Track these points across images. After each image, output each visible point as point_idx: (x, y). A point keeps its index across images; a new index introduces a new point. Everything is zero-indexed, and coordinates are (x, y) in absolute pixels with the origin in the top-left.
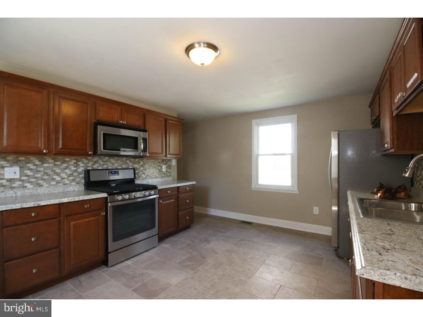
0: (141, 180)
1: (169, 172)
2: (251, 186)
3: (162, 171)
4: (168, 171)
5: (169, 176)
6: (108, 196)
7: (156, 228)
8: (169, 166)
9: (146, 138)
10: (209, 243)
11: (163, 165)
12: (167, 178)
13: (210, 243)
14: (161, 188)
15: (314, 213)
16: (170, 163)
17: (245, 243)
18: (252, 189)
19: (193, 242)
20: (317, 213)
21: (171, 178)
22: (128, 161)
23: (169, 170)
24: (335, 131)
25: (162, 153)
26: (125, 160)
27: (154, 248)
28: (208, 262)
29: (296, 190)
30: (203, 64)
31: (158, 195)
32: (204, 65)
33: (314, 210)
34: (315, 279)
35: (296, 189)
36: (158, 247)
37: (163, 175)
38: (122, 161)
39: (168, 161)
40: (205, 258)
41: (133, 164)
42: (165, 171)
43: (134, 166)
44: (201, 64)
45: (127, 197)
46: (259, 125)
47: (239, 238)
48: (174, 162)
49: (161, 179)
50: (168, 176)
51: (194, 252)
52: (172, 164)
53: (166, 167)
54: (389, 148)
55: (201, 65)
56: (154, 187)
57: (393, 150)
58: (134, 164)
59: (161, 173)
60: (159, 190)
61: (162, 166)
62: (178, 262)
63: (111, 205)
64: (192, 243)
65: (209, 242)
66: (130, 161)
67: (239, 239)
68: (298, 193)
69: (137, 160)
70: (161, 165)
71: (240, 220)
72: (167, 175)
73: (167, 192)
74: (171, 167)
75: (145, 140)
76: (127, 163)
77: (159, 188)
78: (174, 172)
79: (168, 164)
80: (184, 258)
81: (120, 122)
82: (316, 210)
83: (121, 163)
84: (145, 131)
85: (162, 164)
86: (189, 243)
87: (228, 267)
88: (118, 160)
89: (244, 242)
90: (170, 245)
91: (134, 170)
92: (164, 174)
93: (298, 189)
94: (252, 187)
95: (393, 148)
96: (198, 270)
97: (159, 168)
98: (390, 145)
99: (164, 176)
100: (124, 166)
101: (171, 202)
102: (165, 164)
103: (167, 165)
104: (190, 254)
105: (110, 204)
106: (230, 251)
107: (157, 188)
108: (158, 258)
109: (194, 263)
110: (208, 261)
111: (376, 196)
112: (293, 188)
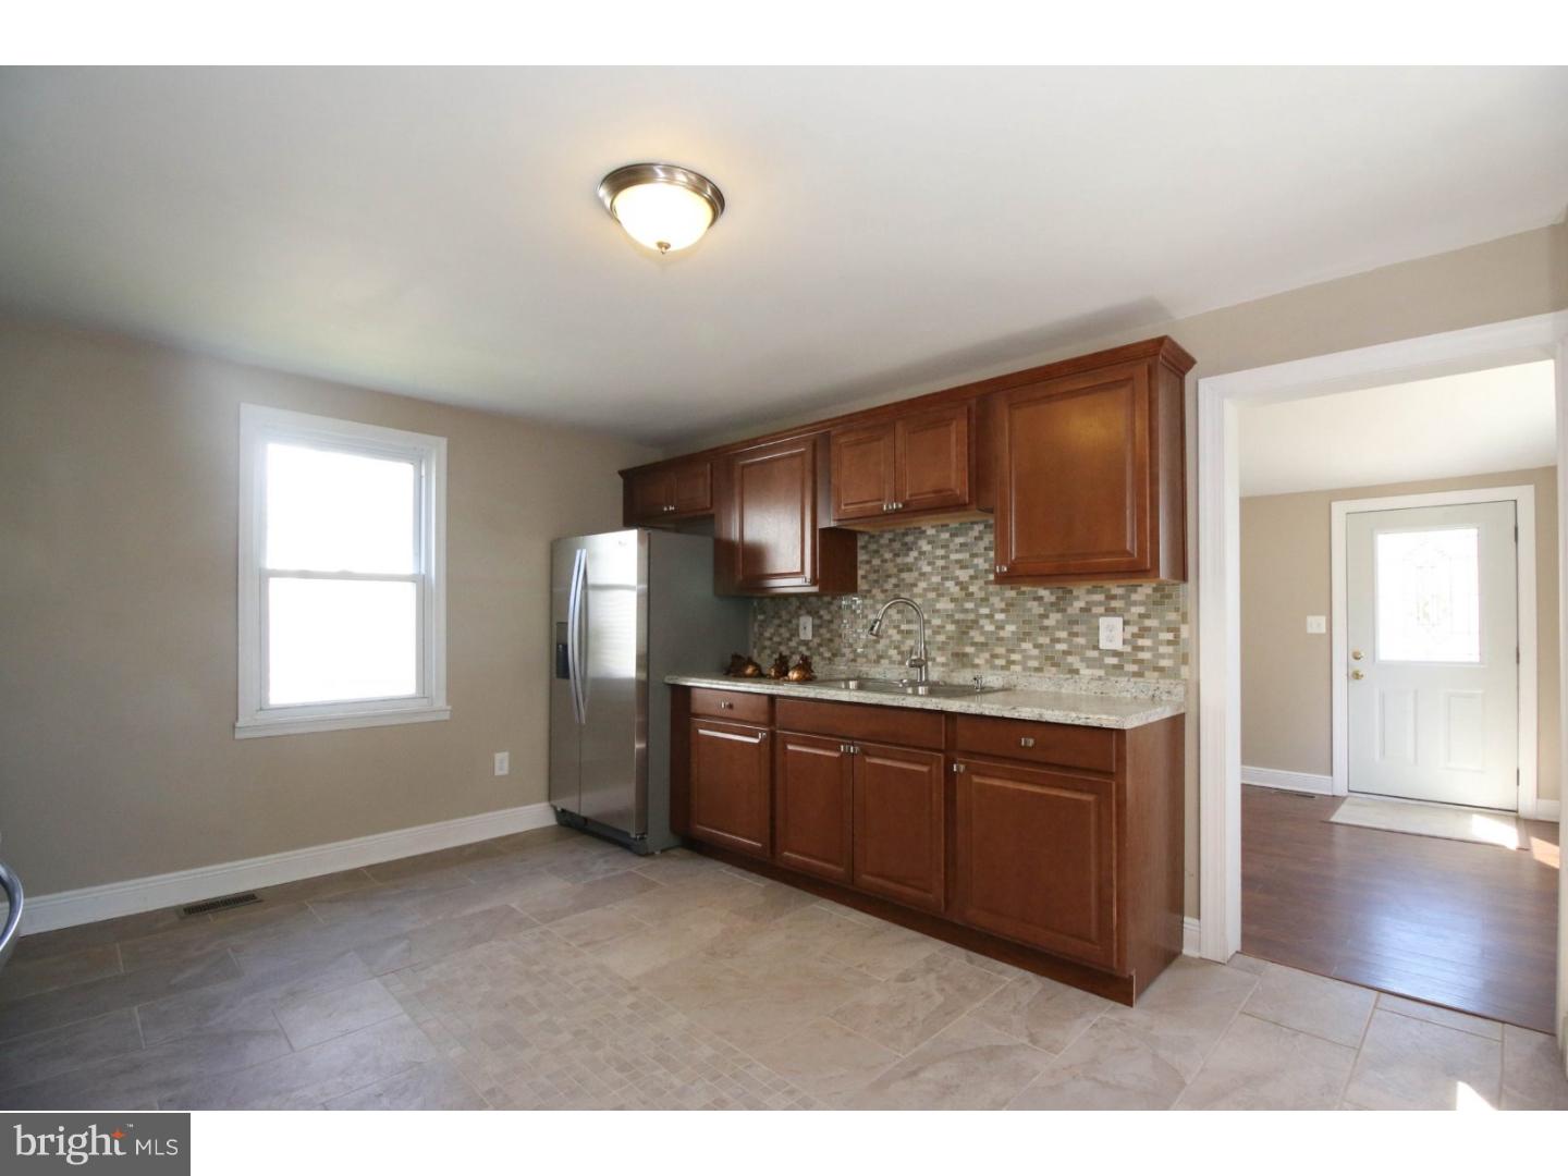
2: (236, 720)
15: (498, 773)
18: (240, 736)
29: (440, 709)
30: (667, 247)
32: (670, 249)
33: (497, 764)
35: (441, 703)
44: (660, 245)
54: (806, 584)
55: (657, 248)
57: (816, 589)
68: (446, 716)
94: (238, 725)
95: (815, 584)
98: (810, 580)
112: (425, 700)
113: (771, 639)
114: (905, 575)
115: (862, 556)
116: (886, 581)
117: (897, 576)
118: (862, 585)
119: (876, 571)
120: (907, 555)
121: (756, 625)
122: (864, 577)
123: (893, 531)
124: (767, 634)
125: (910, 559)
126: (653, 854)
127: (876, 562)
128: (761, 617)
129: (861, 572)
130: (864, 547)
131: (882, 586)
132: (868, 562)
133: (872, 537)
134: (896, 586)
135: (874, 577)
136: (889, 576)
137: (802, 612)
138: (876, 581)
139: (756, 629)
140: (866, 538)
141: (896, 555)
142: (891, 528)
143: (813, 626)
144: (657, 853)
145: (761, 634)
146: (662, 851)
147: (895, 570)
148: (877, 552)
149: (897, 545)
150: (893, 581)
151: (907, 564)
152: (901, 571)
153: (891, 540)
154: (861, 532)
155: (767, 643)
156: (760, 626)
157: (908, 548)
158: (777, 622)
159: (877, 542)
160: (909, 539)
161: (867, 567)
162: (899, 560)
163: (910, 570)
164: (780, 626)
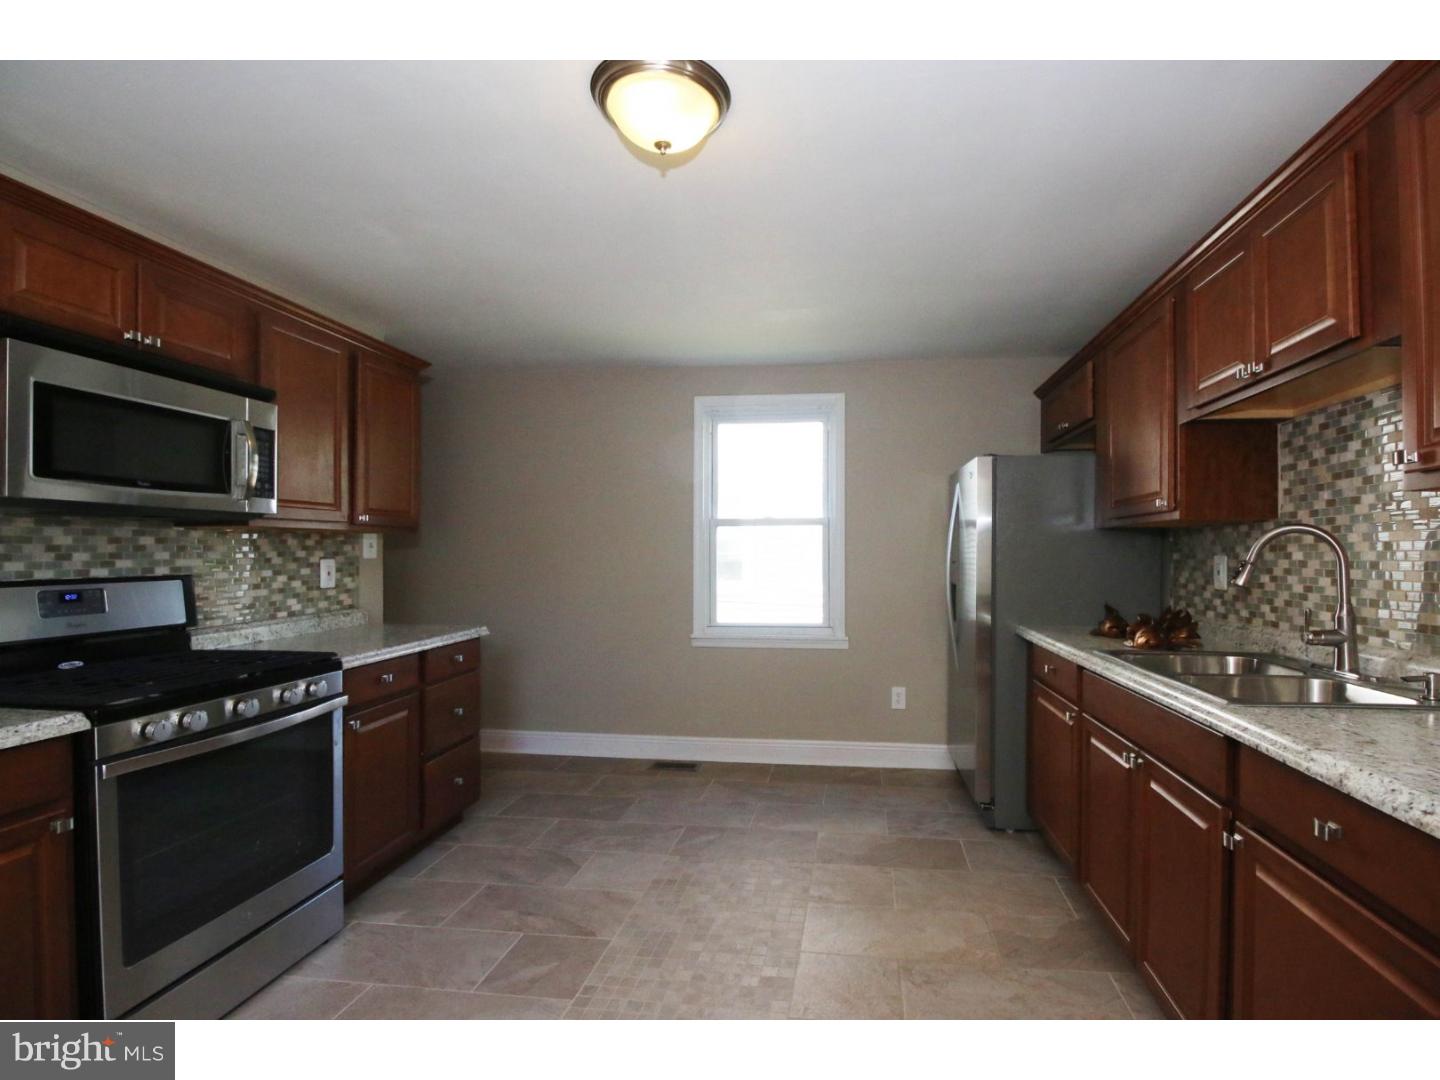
0: (217, 630)
1: (348, 591)
2: (691, 631)
3: (319, 588)
4: (345, 585)
5: (351, 607)
6: (93, 725)
7: (333, 848)
8: (351, 564)
9: (273, 429)
10: (576, 872)
11: (324, 558)
12: (342, 618)
13: (579, 867)
14: (356, 664)
15: (894, 706)
16: (353, 548)
17: (710, 842)
18: (695, 644)
19: (504, 876)
20: (902, 706)
21: (356, 618)
22: (147, 541)
23: (347, 580)
24: (985, 455)
25: (336, 505)
26: (130, 535)
27: (326, 942)
28: (611, 944)
29: (840, 639)
31: (346, 697)
33: (894, 698)
34: (973, 911)
35: (841, 634)
36: (349, 936)
37: (323, 604)
38: (113, 540)
39: (344, 543)
40: (593, 934)
41: (174, 556)
42: (332, 584)
43: (181, 563)
44: (658, 145)
45: (199, 719)
46: (717, 416)
47: (681, 827)
48: (371, 546)
49: (314, 621)
50: (344, 608)
51: (530, 919)
52: (362, 552)
53: (338, 570)
54: (1165, 509)
56: (324, 663)
57: (1176, 515)
58: (178, 557)
59: (315, 594)
60: (347, 673)
61: (319, 565)
62: (483, 979)
63: (114, 775)
64: (505, 884)
65: (571, 865)
66: (159, 541)
67: (683, 831)
68: (845, 646)
69: (196, 534)
70: (313, 560)
71: (649, 761)
72: (340, 603)
73: (378, 680)
74: (358, 568)
75: (263, 439)
76: (143, 548)
77: (350, 662)
78: (371, 591)
79: (344, 554)
80: (502, 955)
81: (127, 336)
82: (899, 697)
83: (111, 548)
84: (266, 396)
85: (319, 553)
86: (489, 887)
87: (698, 946)
88: (92, 533)
89: (704, 838)
90: (404, 912)
91: (188, 582)
92: (327, 598)
93: (847, 634)
94: (693, 636)
95: (1175, 509)
96: (587, 990)
97: (305, 571)
98: (1168, 503)
99: (328, 610)
100: (124, 565)
101: (397, 721)
102: (334, 555)
103: (341, 559)
104: (520, 930)
105: (107, 768)
106: (671, 882)
107: (338, 665)
108: (370, 985)
109: (556, 964)
110: (608, 942)
111: (1129, 643)
112: (830, 630)
113: (1185, 586)
114: (1343, 484)
115: (1284, 459)
116: (1316, 498)
117: (1331, 486)
118: (1285, 506)
119: (1303, 482)
120: (1345, 449)
121: (1172, 566)
122: (1287, 492)
123: (1323, 410)
124: (1182, 580)
125: (1349, 456)
126: (1002, 831)
127: (1303, 466)
128: (1176, 556)
129: (1282, 485)
130: (1287, 444)
131: (1311, 505)
132: (1293, 467)
133: (1297, 425)
134: (1330, 503)
135: (1300, 490)
136: (1320, 488)
137: (1218, 548)
138: (1303, 498)
139: (1172, 572)
140: (1290, 427)
141: (1330, 451)
142: (1320, 404)
143: (1229, 569)
144: (1011, 832)
145: (1177, 580)
146: (1017, 831)
147: (1328, 478)
148: (1303, 449)
149: (1331, 433)
150: (1326, 495)
151: (1345, 464)
152: (1337, 477)
153: (1324, 427)
154: (1283, 420)
155: (1182, 592)
156: (1176, 568)
157: (1344, 434)
158: (1191, 563)
159: (1304, 432)
160: (1348, 420)
161: (1291, 475)
162: (1334, 459)
163: (1350, 474)
164: (1194, 569)
